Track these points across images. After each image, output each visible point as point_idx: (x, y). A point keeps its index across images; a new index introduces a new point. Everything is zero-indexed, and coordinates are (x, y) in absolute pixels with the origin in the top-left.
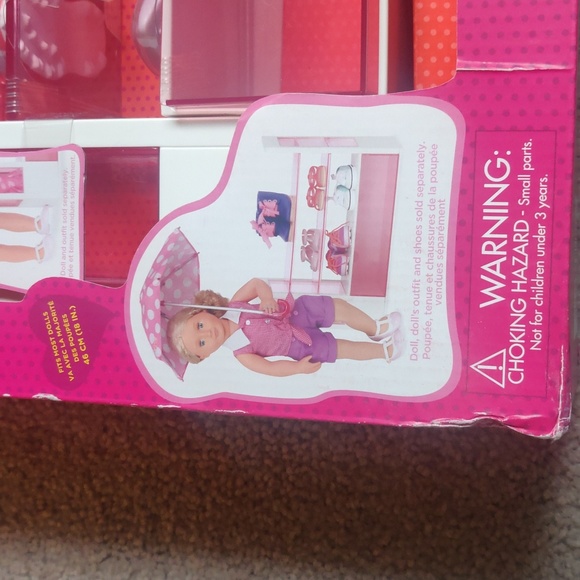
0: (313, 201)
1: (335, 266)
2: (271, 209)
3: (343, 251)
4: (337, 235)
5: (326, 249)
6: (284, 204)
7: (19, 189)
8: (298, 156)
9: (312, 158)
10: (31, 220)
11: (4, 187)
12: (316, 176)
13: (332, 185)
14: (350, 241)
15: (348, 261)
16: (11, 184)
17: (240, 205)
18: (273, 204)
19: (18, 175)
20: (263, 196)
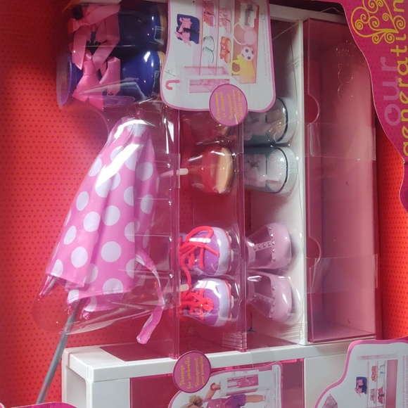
0: (374, 378)
1: (381, 401)
2: (361, 383)
3: (383, 395)
4: (381, 390)
5: (378, 395)
6: (364, 380)
7: (256, 384)
8: (368, 363)
9: (373, 363)
10: (262, 396)
11: (250, 384)
12: (374, 369)
13: (379, 372)
14: (385, 391)
15: (384, 398)
16: (253, 382)
17: (350, 382)
18: (361, 381)
19: (256, 378)
20: (358, 379)
